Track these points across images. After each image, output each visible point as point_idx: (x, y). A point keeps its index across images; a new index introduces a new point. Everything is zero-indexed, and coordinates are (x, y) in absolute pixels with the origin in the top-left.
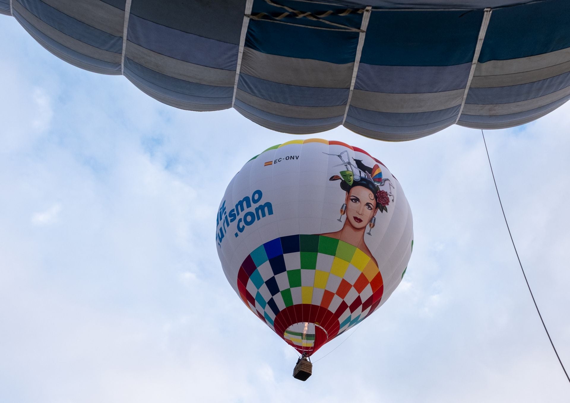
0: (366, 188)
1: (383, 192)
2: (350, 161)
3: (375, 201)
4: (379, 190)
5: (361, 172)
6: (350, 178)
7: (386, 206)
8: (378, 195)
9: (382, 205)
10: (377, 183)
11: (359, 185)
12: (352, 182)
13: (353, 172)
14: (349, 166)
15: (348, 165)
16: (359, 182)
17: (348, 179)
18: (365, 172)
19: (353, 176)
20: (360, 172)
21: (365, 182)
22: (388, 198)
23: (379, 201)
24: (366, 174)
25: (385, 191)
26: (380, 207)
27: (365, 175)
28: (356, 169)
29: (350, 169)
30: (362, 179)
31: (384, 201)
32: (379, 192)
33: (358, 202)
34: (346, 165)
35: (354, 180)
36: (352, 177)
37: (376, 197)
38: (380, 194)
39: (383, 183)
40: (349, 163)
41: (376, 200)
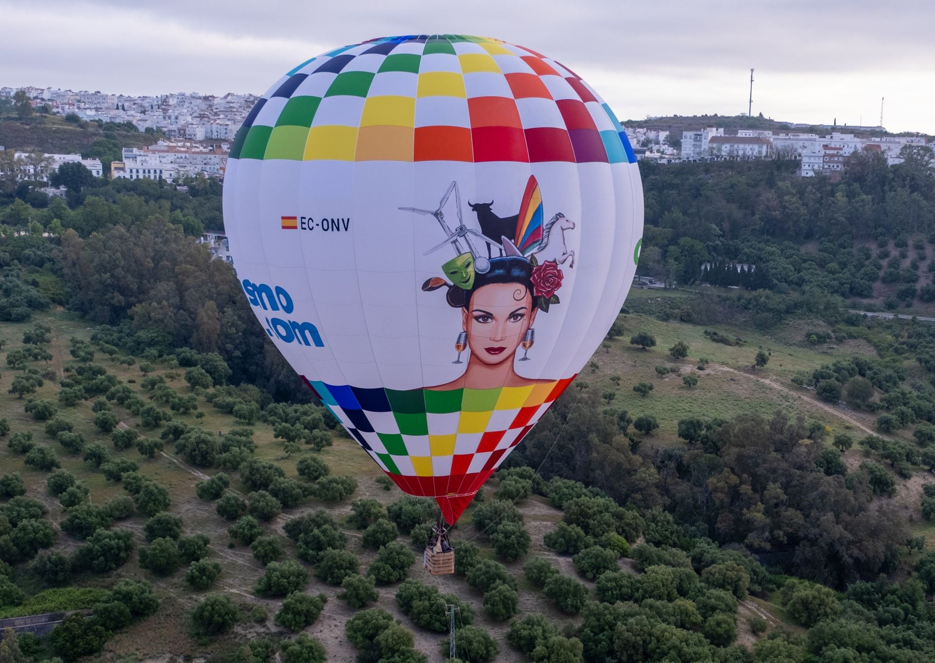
0: (505, 284)
1: (547, 266)
2: (464, 223)
3: (530, 296)
4: (537, 265)
5: (492, 246)
6: (466, 273)
7: (556, 293)
8: (534, 278)
9: (544, 298)
10: (532, 247)
11: (488, 283)
12: (472, 281)
13: (472, 252)
14: (461, 240)
15: (459, 238)
16: (489, 275)
17: (463, 278)
18: (500, 242)
19: (474, 260)
20: (488, 245)
21: (501, 271)
22: (559, 271)
23: (538, 291)
24: (502, 247)
25: (551, 260)
26: (541, 304)
27: (501, 250)
28: (478, 238)
29: (465, 248)
30: (495, 264)
31: (549, 287)
32: (537, 270)
33: (490, 320)
34: (454, 242)
35: (476, 273)
36: (471, 269)
37: (529, 286)
38: (539, 276)
39: (545, 240)
40: (462, 231)
41: (532, 293)
